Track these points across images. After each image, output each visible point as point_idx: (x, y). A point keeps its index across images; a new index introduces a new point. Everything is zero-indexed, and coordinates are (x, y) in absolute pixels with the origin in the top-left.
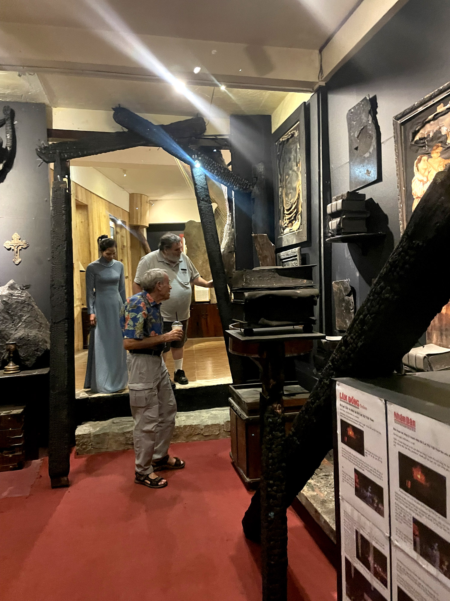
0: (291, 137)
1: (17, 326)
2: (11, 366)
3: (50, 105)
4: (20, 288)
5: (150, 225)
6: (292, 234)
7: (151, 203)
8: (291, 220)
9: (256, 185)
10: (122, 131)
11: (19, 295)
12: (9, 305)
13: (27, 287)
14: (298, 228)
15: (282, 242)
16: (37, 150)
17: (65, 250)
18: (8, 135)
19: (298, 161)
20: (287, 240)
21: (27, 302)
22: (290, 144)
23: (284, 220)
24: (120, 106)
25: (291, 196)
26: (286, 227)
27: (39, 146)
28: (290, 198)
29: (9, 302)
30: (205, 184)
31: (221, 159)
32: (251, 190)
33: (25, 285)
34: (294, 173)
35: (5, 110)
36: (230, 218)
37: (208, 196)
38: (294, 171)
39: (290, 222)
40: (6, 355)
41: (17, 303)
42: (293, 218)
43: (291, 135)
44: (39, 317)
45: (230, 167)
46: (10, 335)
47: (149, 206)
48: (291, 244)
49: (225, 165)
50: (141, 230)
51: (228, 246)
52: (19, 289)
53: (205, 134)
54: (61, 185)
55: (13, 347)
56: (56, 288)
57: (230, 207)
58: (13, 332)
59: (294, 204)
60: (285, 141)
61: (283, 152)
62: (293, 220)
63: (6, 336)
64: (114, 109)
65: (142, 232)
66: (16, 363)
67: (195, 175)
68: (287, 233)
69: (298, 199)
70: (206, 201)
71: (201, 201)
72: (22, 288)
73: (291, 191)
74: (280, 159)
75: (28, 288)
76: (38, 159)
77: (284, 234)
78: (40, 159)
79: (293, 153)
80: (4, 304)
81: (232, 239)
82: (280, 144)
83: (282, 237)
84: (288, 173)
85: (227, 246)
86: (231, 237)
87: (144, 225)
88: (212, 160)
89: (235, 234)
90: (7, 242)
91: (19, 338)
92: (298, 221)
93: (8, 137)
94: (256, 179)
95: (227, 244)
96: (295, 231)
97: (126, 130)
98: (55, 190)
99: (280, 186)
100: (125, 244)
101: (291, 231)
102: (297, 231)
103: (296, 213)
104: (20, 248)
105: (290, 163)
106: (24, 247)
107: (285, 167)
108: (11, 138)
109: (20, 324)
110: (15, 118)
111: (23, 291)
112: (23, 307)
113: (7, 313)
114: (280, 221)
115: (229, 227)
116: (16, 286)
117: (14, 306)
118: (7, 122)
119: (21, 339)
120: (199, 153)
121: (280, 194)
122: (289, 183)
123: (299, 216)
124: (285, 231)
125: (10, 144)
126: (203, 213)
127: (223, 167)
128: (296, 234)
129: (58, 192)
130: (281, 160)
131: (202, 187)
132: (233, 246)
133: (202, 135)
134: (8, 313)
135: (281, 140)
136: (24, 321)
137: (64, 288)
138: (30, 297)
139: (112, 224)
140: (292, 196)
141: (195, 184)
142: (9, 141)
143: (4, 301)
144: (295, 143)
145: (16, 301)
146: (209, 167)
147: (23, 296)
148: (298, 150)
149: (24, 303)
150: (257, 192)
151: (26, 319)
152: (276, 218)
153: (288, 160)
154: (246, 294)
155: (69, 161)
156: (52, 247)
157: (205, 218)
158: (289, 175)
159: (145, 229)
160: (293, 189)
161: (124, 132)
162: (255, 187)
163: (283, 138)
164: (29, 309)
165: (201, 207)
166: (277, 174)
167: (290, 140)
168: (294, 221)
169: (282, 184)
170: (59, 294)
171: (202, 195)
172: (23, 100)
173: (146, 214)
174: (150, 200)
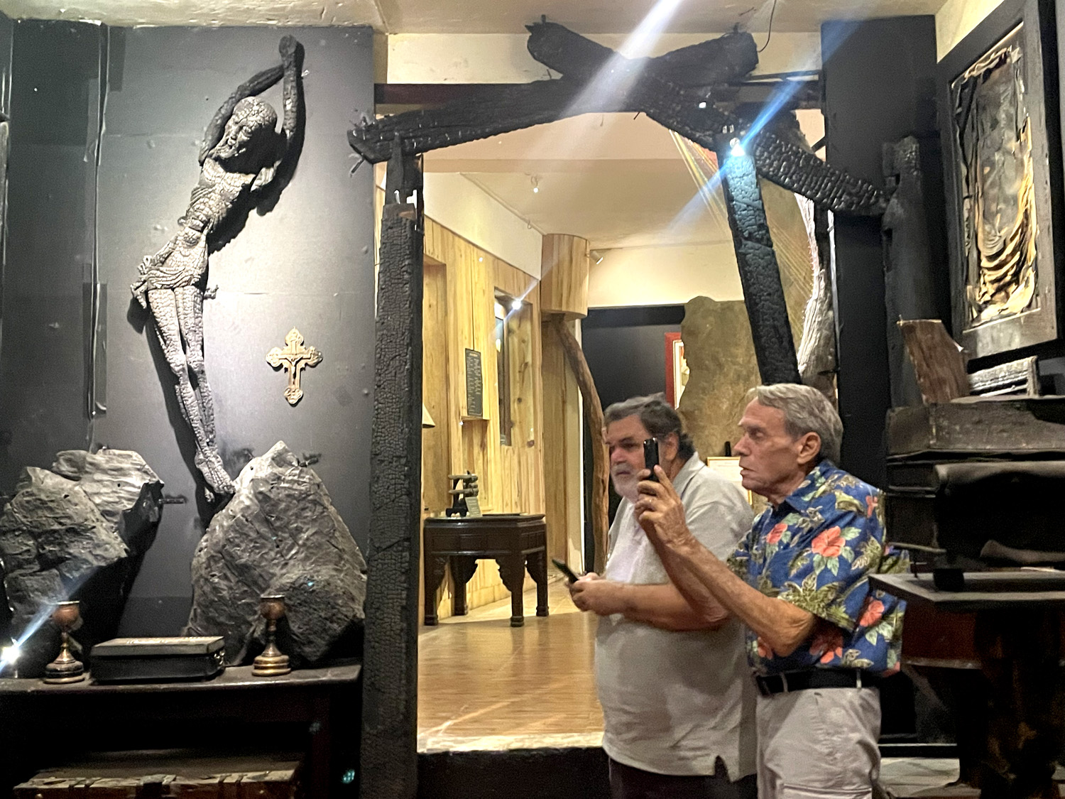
0: (997, 66)
1: (287, 555)
2: (271, 656)
3: (382, 29)
4: (299, 462)
5: (590, 311)
6: (1007, 322)
7: (595, 256)
8: (1002, 283)
9: (895, 195)
10: (547, 78)
11: (296, 478)
12: (273, 502)
13: (314, 460)
14: (1027, 303)
15: (976, 344)
16: (350, 133)
17: (408, 369)
18: (288, 102)
19: (1021, 126)
20: (992, 337)
21: (311, 497)
22: (996, 83)
23: (982, 286)
24: (544, 21)
25: (1001, 219)
26: (986, 303)
27: (355, 125)
28: (997, 225)
29: (272, 496)
30: (755, 196)
31: (796, 135)
32: (881, 208)
33: (308, 456)
34: (1009, 158)
35: (282, 49)
36: (823, 284)
37: (763, 226)
38: (1008, 152)
39: (998, 290)
40: (258, 629)
41: (289, 499)
42: (1008, 278)
43: (997, 60)
44: (337, 534)
45: (821, 154)
46: (271, 578)
47: (591, 265)
48: (1004, 350)
49: (808, 147)
50: (568, 324)
51: (818, 357)
52: (295, 463)
53: (756, 73)
54: (403, 214)
55: (276, 607)
56: (383, 461)
57: (821, 255)
58: (277, 570)
59: (1012, 239)
60: (979, 76)
61: (974, 106)
62: (1009, 284)
63: (260, 581)
64: (529, 28)
65: (571, 331)
66: (282, 649)
67: (729, 176)
68: (991, 321)
69: (1025, 225)
70: (758, 241)
71: (744, 242)
72: (302, 461)
73: (1002, 206)
74: (965, 123)
75: (315, 462)
76: (352, 155)
77: (982, 322)
78: (357, 155)
79: (1005, 106)
80: (260, 501)
81: (828, 338)
82: (964, 87)
83: (975, 332)
84: (989, 158)
85: (813, 357)
86: (825, 332)
87: (577, 311)
88: (773, 136)
89: (837, 323)
90: (276, 350)
91: (291, 587)
92: (1026, 286)
93: (289, 107)
94: (893, 178)
95: (812, 353)
96: (1015, 314)
97: (557, 76)
98: (389, 224)
99: (965, 194)
100: (529, 359)
101: (1004, 313)
102: (1022, 312)
103: (1020, 265)
104: (302, 364)
105: (995, 133)
106: (310, 362)
107: (980, 143)
108: (294, 109)
109: (293, 552)
110: (305, 65)
111: (305, 469)
112: (303, 509)
113: (265, 524)
114: (969, 287)
115: (818, 306)
116: (289, 456)
117: (283, 506)
118: (287, 73)
119: (296, 588)
120: (741, 121)
121: (966, 215)
122: (992, 185)
123: (1031, 274)
124: (985, 315)
125: (291, 123)
126: (751, 272)
127: (804, 152)
128: (1020, 322)
129: (394, 230)
130: (968, 126)
131: (748, 206)
132: (830, 358)
133: (747, 76)
134: (267, 521)
135: (967, 75)
136: (304, 545)
137: (403, 461)
138: (318, 485)
139: (499, 309)
140: (1004, 220)
141: (729, 199)
142: (292, 115)
143: (261, 493)
144: (1009, 79)
145: (287, 492)
146: (766, 154)
147: (305, 482)
148: (1020, 97)
149: (304, 498)
150: (899, 211)
151: (307, 539)
152: (956, 279)
153: (987, 125)
154: (943, 470)
155: (422, 156)
156: (379, 361)
157: (754, 284)
158: (992, 165)
159: (578, 322)
160: (1006, 201)
161: (552, 82)
162: (894, 201)
163: (973, 70)
164: (316, 513)
165: (745, 255)
166: (958, 166)
167: (996, 74)
168: (1014, 287)
169: (971, 187)
170: (390, 477)
171: (749, 226)
172: (323, 21)
173: (581, 285)
174: (591, 251)
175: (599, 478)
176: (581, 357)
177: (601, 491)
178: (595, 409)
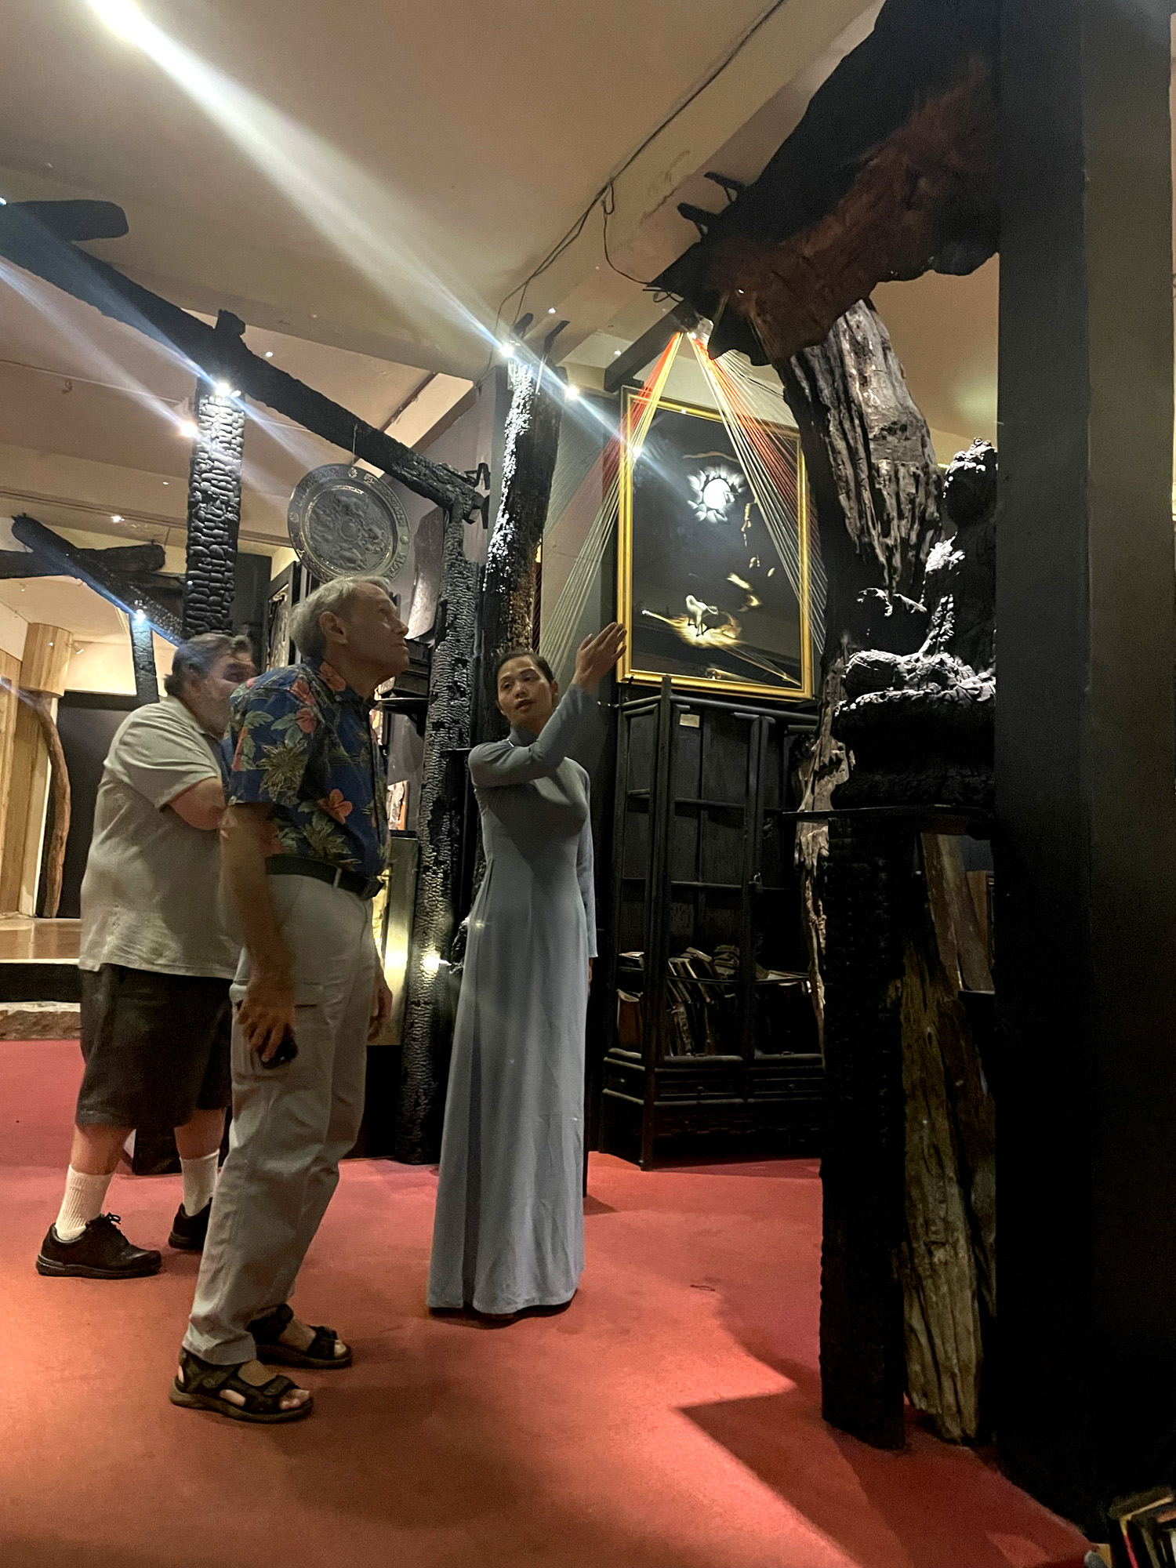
0: (281, 600)
5: (66, 692)
7: (76, 646)
10: (22, 550)
24: (25, 516)
30: (149, 645)
37: (152, 663)
43: (282, 596)
47: (72, 654)
50: (44, 701)
53: (163, 570)
64: (14, 518)
65: (47, 707)
67: (134, 631)
70: (148, 671)
71: (139, 670)
82: (275, 603)
87: (54, 691)
97: (30, 550)
120: (146, 600)
126: (141, 689)
131: (145, 649)
135: (274, 598)
141: (133, 644)
146: (160, 621)
157: (143, 696)
159: (55, 701)
161: (26, 553)
163: (277, 596)
165: (139, 678)
167: (282, 603)
171: (143, 662)
173: (60, 670)
174: (75, 641)
175: (57, 836)
176: (54, 730)
177: (59, 846)
178: (61, 775)
